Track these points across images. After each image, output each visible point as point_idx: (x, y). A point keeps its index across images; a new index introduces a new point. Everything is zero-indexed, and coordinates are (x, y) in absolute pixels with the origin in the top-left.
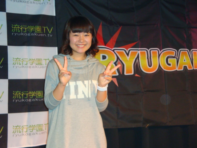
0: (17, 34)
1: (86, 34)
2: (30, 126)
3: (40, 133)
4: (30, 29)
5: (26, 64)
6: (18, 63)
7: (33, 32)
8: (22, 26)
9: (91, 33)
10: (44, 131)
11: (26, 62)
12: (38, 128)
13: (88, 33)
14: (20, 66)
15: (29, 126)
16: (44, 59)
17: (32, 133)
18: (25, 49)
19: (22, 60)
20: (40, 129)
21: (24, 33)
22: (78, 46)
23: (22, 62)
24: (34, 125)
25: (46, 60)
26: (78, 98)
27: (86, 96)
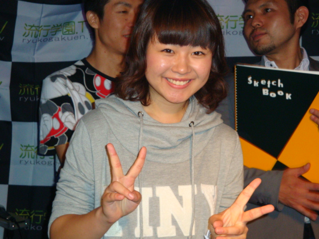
26: (160, 235)
27: (181, 231)
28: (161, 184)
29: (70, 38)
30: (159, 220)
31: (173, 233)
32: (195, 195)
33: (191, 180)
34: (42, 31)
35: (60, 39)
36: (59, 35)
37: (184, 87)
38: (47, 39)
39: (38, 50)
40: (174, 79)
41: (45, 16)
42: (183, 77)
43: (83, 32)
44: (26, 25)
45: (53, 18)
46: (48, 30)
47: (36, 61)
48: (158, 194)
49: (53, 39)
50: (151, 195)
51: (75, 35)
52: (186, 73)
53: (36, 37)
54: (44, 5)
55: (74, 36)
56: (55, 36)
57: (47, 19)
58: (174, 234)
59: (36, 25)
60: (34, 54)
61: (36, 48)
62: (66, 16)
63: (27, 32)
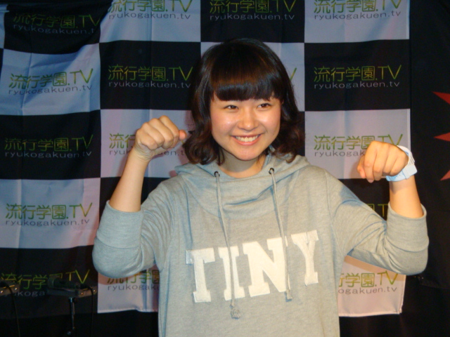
0: (324, 86)
1: (262, 101)
2: (349, 275)
3: (369, 291)
4: (352, 74)
5: (341, 147)
6: (325, 147)
7: (358, 80)
8: (335, 70)
9: (276, 97)
10: (377, 288)
11: (341, 144)
12: (363, 280)
13: (269, 100)
14: (328, 152)
15: (346, 274)
16: (379, 137)
17: (352, 289)
18: (340, 116)
19: (333, 139)
20: (368, 283)
21: (339, 83)
22: (239, 138)
23: (334, 144)
24: (355, 274)
25: (383, 137)
26: (252, 295)
27: (275, 287)
28: (248, 240)
29: (61, 90)
30: (250, 278)
31: (266, 290)
32: (286, 248)
33: (280, 232)
34: (30, 83)
35: (50, 90)
36: (50, 86)
37: (254, 143)
38: (36, 90)
39: (26, 102)
40: (241, 136)
41: (34, 66)
42: (250, 133)
43: (75, 83)
44: (13, 75)
45: (42, 68)
46: (37, 81)
47: (24, 114)
48: (245, 252)
49: (43, 91)
50: (237, 254)
51: (67, 86)
52: (254, 129)
53: (24, 88)
54: (33, 54)
55: (65, 87)
56: (45, 87)
57: (35, 69)
58: (268, 292)
59: (24, 75)
60: (22, 107)
61: (24, 100)
62: (57, 66)
63: (14, 83)
